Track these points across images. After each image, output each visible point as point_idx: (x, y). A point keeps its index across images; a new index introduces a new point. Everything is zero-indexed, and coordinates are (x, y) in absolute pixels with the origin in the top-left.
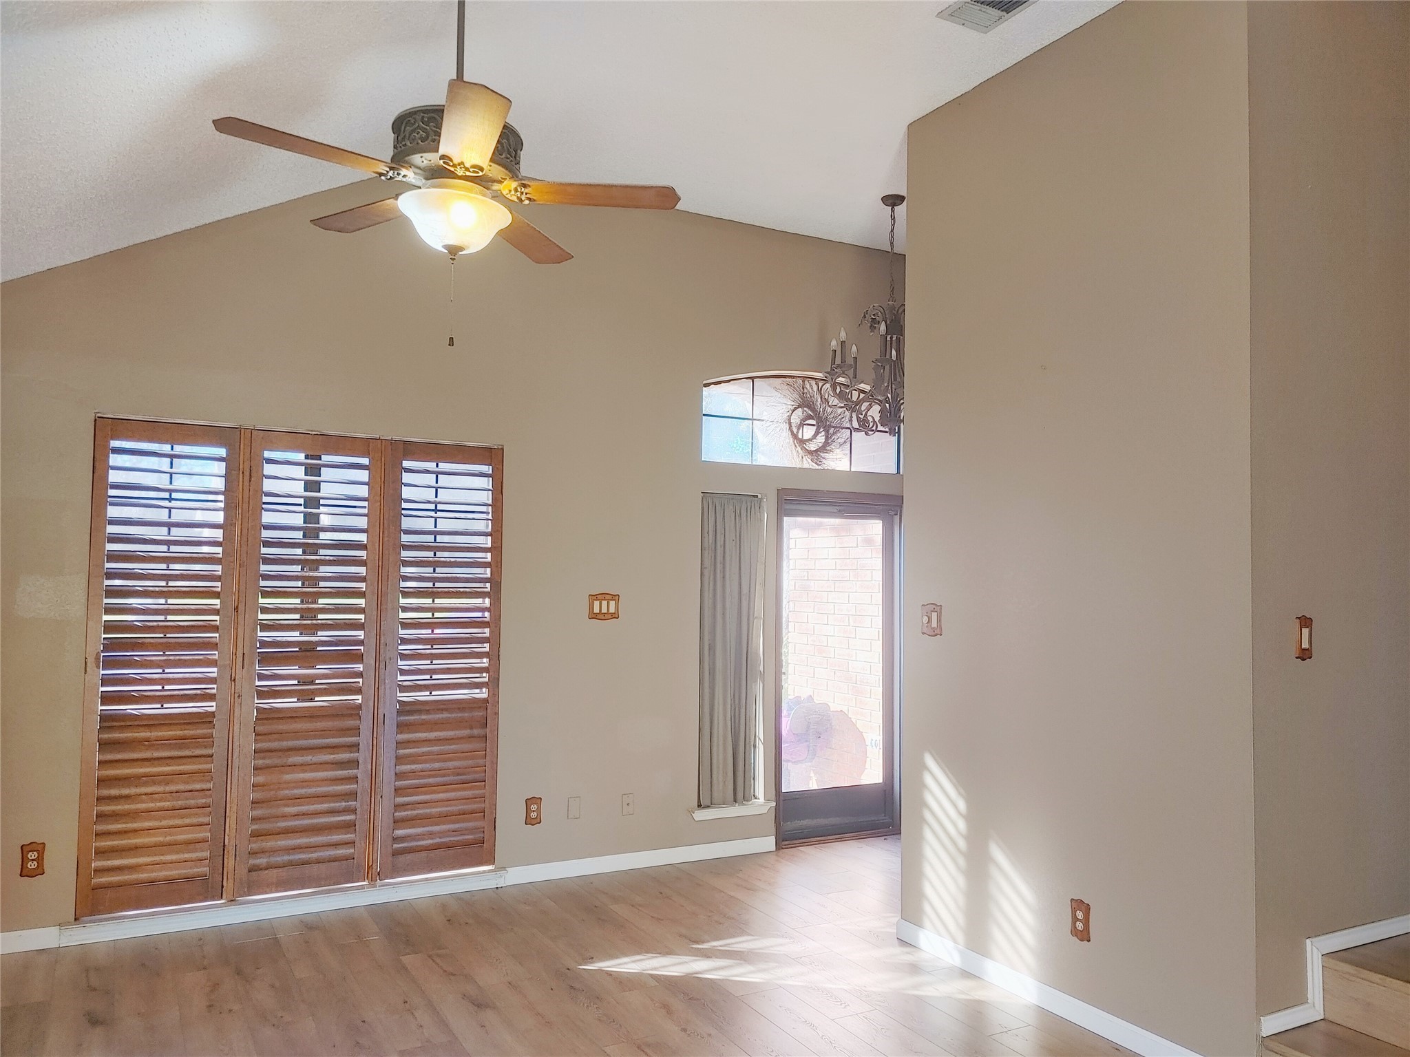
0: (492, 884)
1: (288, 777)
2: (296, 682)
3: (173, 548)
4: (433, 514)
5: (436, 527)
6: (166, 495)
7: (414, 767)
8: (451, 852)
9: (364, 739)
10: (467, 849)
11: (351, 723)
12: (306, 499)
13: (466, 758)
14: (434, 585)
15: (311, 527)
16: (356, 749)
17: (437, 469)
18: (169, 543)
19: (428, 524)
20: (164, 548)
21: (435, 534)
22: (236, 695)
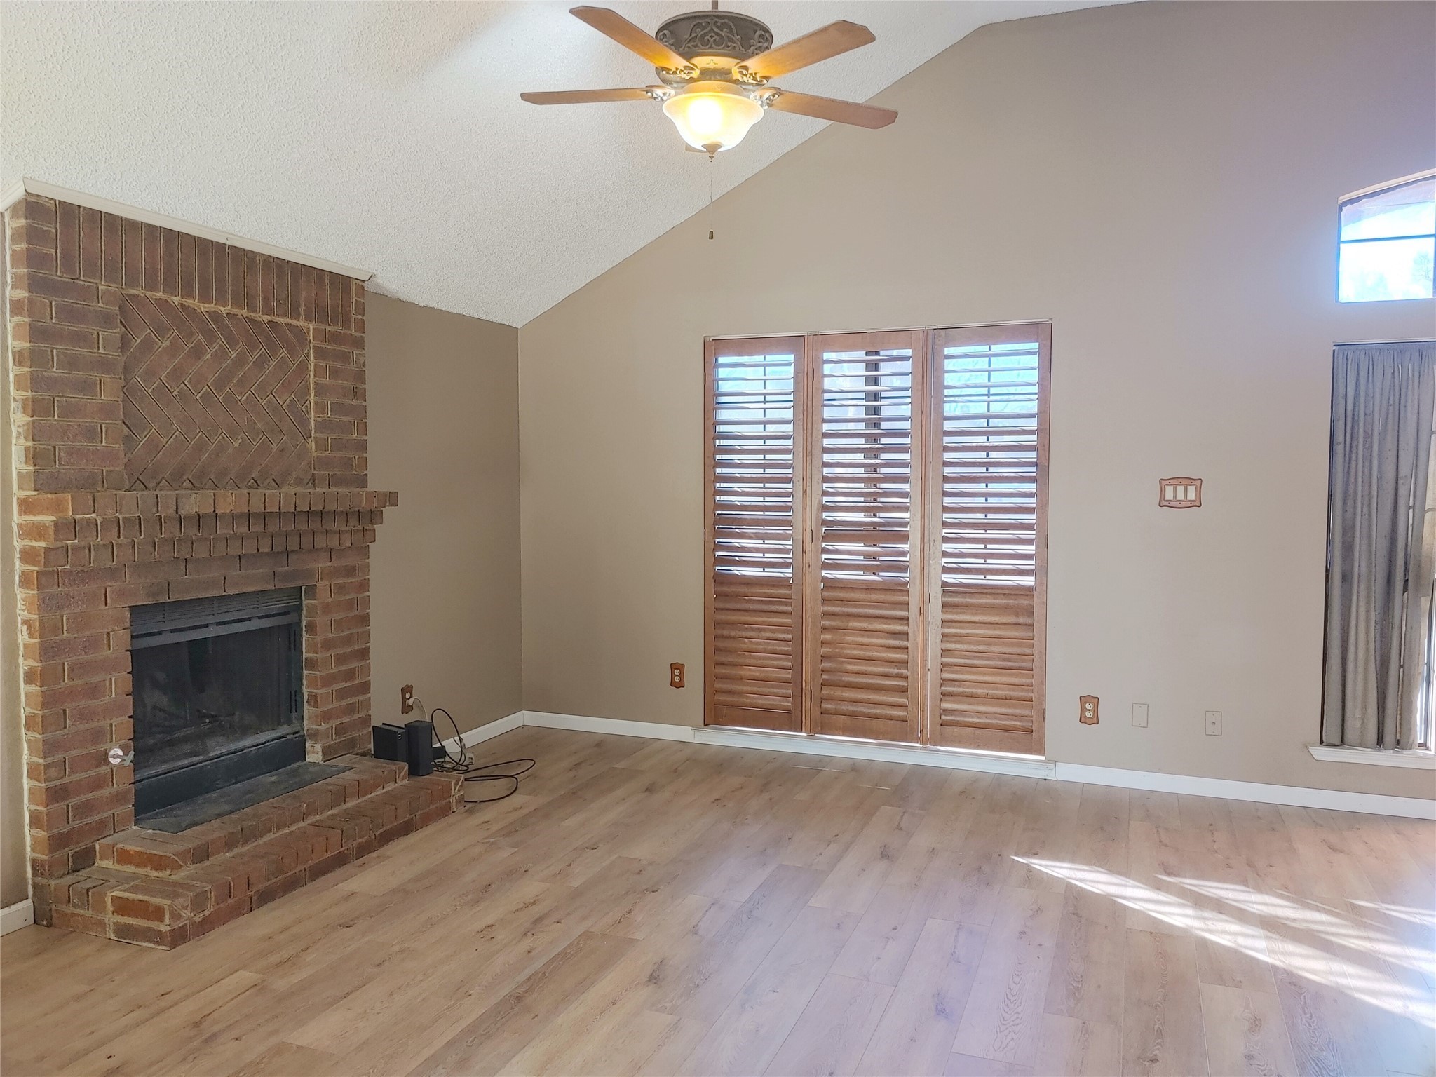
0: (1041, 774)
1: (849, 639)
2: (862, 558)
3: (768, 442)
4: (986, 398)
5: (988, 411)
6: (761, 398)
7: (958, 646)
8: (998, 734)
9: (913, 613)
10: (1014, 734)
11: (900, 598)
12: (867, 393)
13: (1013, 645)
14: (987, 470)
15: (873, 417)
16: (906, 622)
17: (990, 352)
18: (764, 438)
19: (980, 409)
20: (761, 442)
21: (988, 418)
22: (807, 565)
